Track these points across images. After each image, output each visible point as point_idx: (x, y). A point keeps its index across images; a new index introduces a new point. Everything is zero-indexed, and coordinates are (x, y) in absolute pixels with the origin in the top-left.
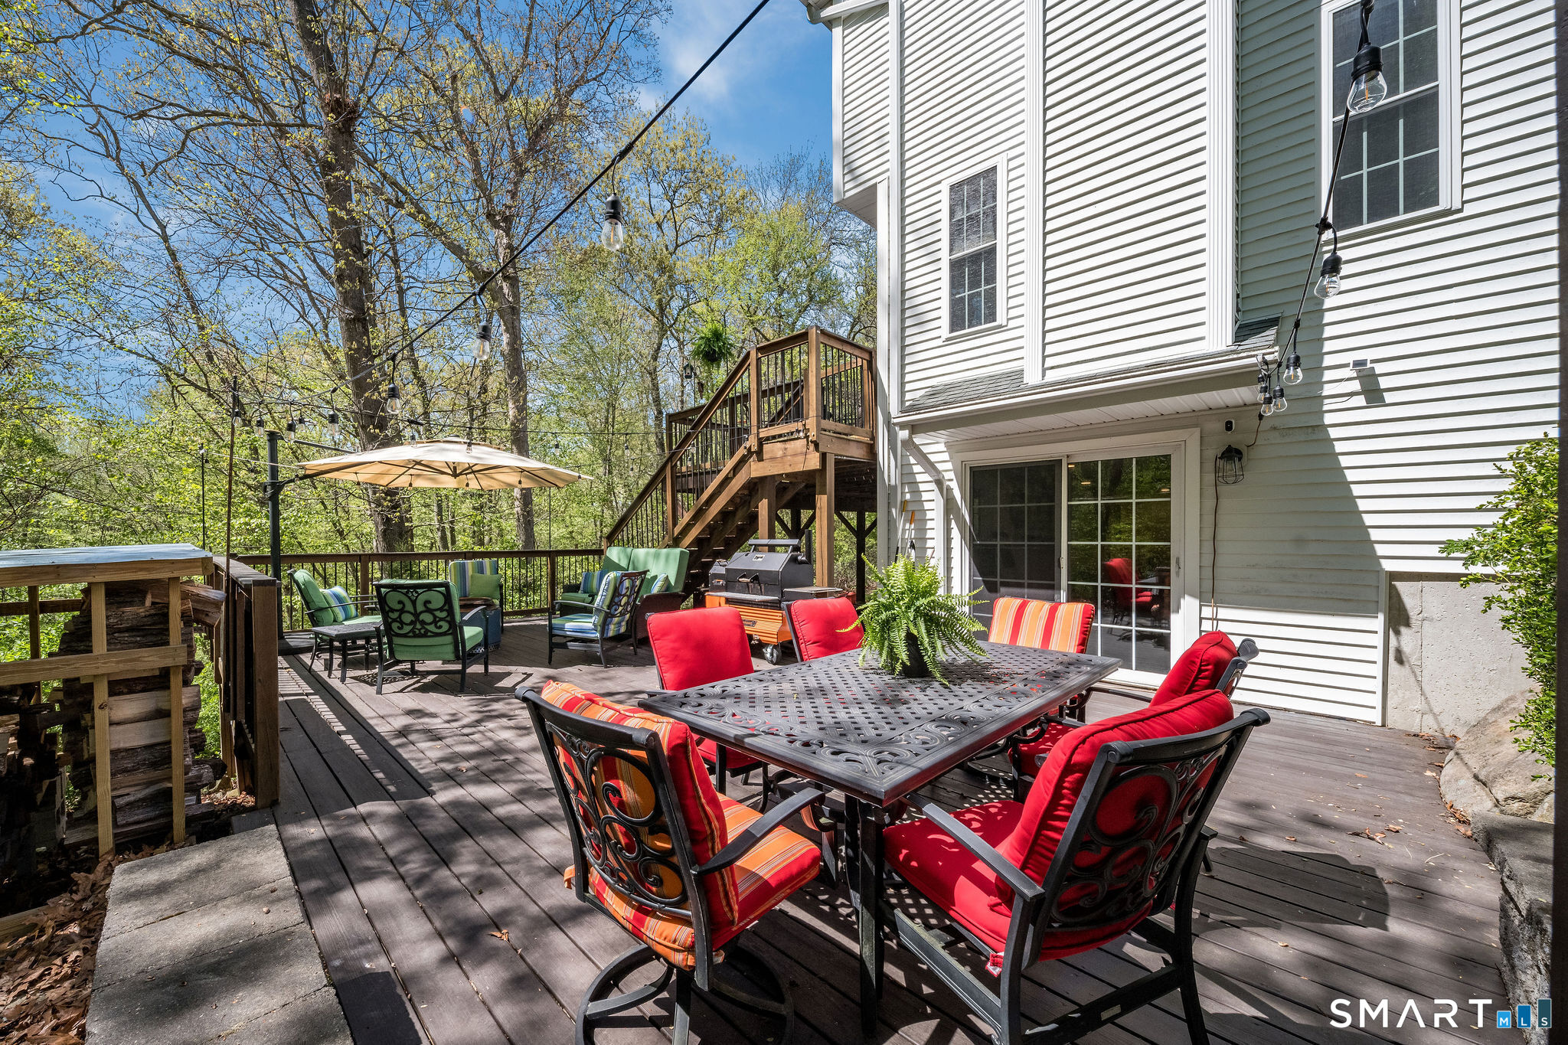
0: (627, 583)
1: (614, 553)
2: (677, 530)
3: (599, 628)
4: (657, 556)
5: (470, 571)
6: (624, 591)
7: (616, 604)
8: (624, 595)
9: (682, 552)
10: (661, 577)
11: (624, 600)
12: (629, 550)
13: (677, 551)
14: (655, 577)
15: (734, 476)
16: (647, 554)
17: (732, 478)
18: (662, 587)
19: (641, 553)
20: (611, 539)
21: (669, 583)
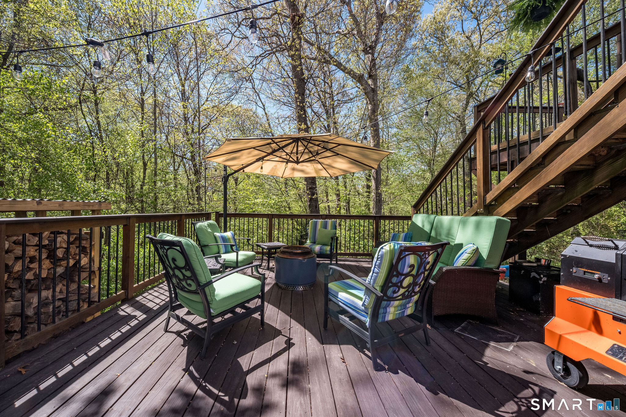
0: (411, 259)
1: (419, 220)
2: (490, 197)
3: (370, 311)
4: (464, 223)
5: (319, 227)
6: (407, 270)
7: (395, 285)
8: (407, 275)
9: (498, 221)
10: (468, 249)
11: (407, 281)
12: (432, 217)
13: (493, 219)
14: (460, 246)
15: (576, 138)
16: (451, 221)
17: (571, 142)
18: (469, 260)
19: (446, 219)
20: (417, 207)
21: (480, 256)
